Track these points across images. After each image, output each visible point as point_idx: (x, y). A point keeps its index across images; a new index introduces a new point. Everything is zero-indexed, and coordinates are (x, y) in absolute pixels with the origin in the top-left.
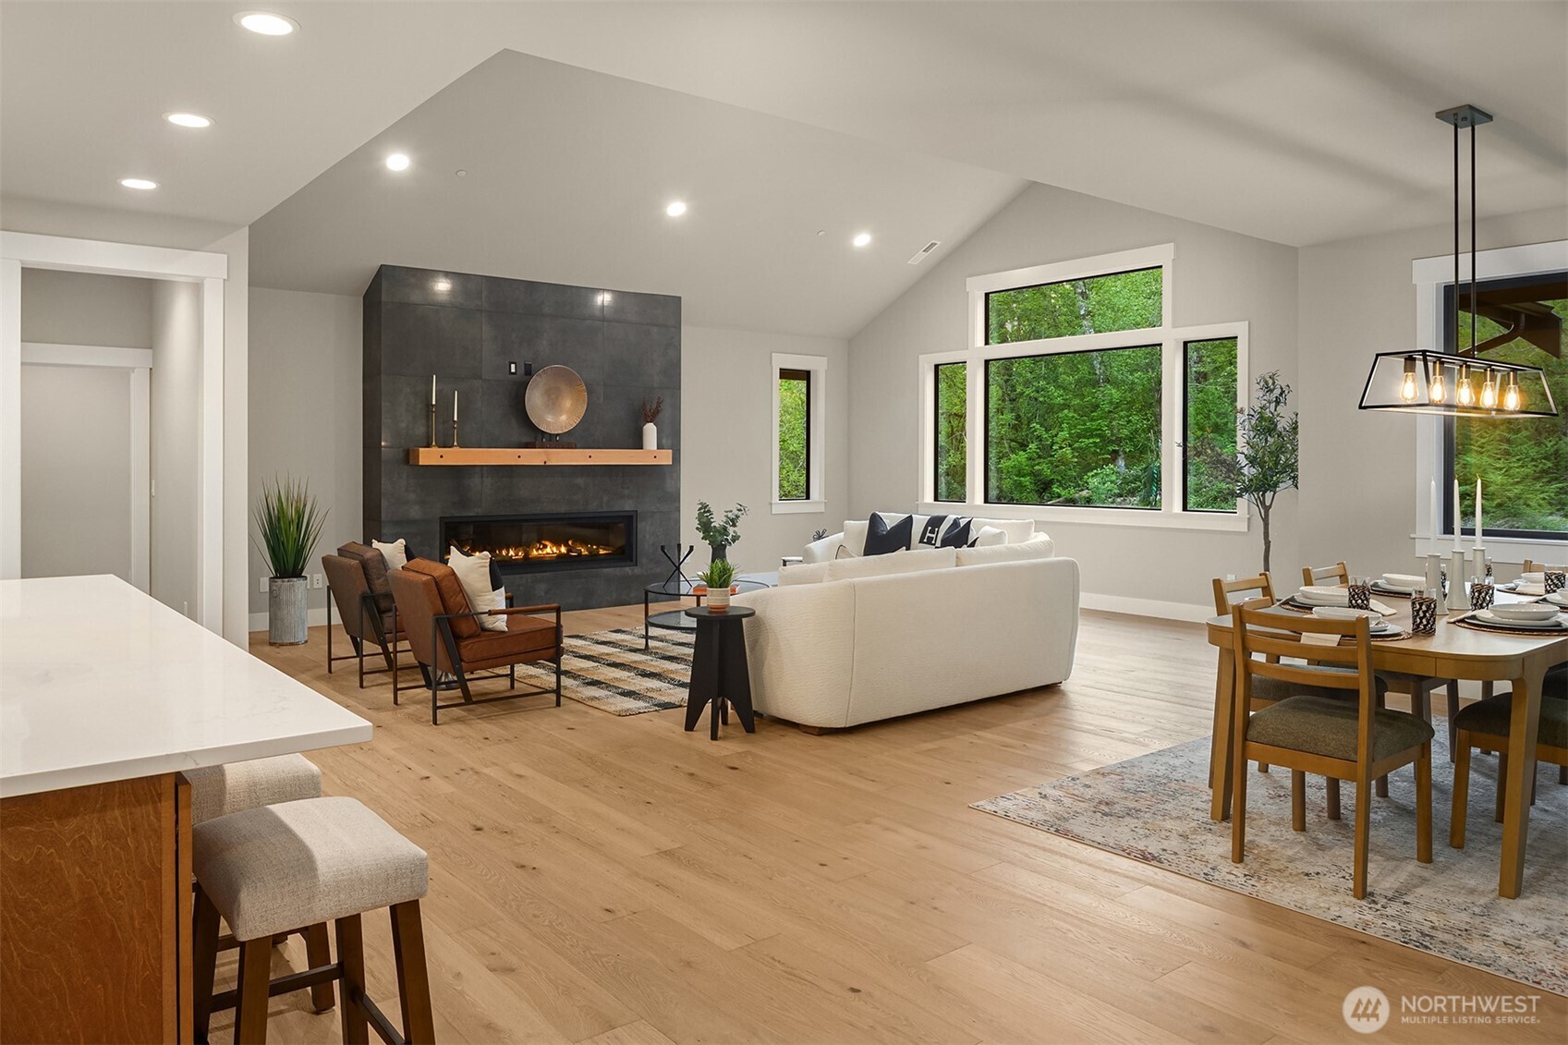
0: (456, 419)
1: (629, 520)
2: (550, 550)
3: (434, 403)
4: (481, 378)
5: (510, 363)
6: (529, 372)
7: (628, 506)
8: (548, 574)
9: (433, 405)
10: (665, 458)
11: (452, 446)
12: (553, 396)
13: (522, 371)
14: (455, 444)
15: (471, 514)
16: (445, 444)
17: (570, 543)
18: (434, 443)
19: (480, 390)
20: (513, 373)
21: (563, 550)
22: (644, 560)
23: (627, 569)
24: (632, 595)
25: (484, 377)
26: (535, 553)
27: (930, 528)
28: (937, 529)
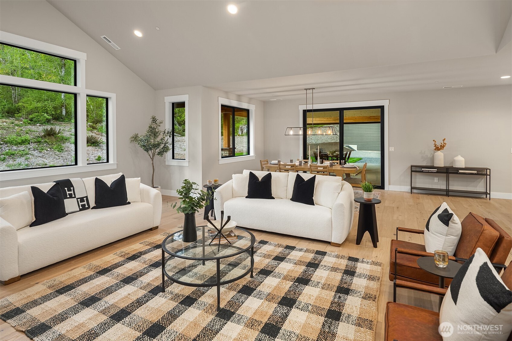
27: (66, 189)
28: (72, 188)
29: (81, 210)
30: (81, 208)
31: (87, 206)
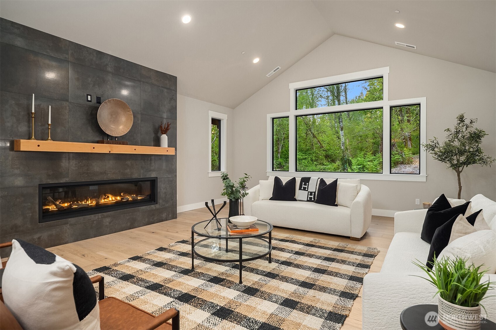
0: (50, 123)
1: (153, 182)
2: (111, 199)
3: (33, 111)
4: (67, 101)
5: (88, 95)
6: (99, 102)
7: (153, 175)
8: (111, 212)
9: (32, 113)
10: (171, 152)
11: (47, 140)
12: (114, 116)
13: (94, 101)
14: (50, 138)
15: (62, 182)
16: (44, 138)
17: (122, 194)
18: (33, 137)
19: (68, 108)
20: (89, 101)
21: (119, 198)
22: (160, 201)
23: (153, 206)
24: (155, 219)
25: (69, 101)
26: (103, 201)
27: (303, 183)
28: (307, 184)
29: (308, 201)
30: (309, 199)
31: (313, 199)
